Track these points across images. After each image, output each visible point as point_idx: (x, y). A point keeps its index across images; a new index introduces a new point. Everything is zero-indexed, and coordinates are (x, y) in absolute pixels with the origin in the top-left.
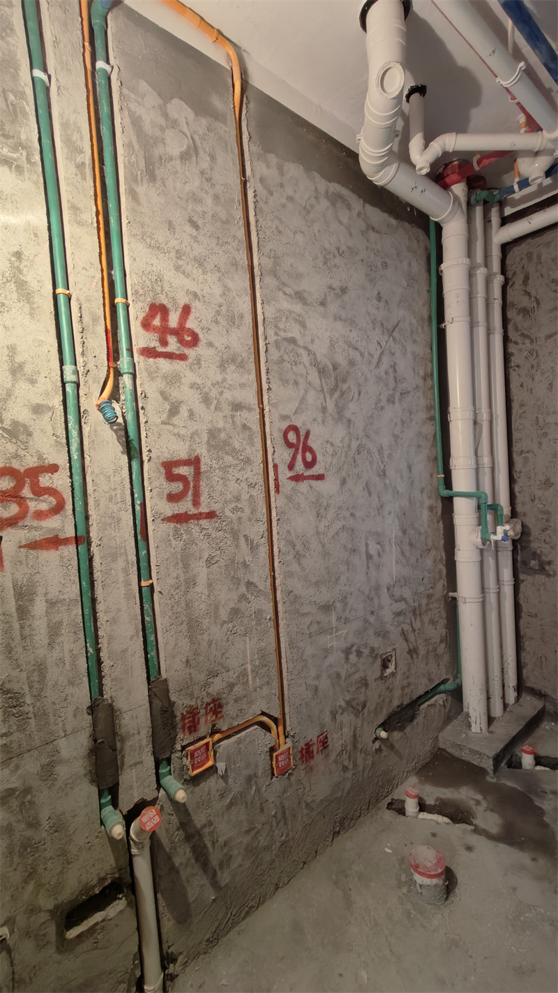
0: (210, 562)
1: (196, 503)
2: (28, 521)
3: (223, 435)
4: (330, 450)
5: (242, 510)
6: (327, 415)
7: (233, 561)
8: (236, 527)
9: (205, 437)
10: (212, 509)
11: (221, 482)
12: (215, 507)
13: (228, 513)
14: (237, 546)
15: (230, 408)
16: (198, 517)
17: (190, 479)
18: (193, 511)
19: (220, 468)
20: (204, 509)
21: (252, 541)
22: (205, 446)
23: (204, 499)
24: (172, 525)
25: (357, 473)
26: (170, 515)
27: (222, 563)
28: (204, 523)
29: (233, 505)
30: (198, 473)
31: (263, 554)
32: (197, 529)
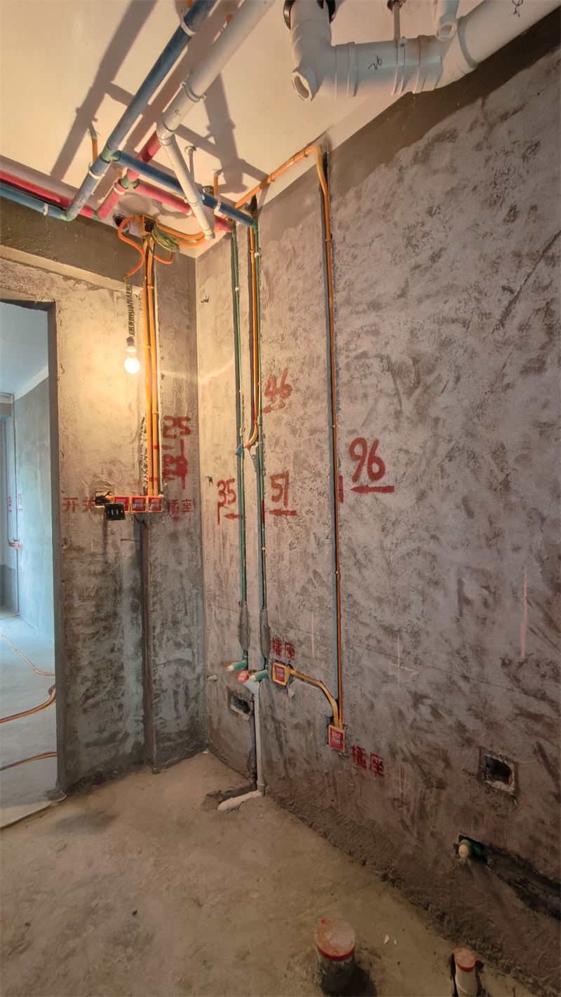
0: (291, 546)
1: (286, 504)
2: (226, 505)
3: (303, 455)
4: (403, 458)
5: (312, 512)
6: (403, 419)
7: (305, 551)
8: (308, 525)
9: (292, 458)
10: (294, 509)
11: (301, 490)
12: (296, 508)
13: (304, 514)
14: (308, 540)
15: (308, 433)
16: (286, 513)
17: (283, 487)
18: (284, 509)
19: (300, 480)
20: (290, 509)
21: (319, 540)
22: (292, 465)
23: (290, 501)
24: (274, 516)
25: (445, 485)
26: (272, 510)
27: (298, 549)
28: (289, 517)
29: (307, 508)
30: (287, 483)
31: (327, 553)
32: (285, 521)
